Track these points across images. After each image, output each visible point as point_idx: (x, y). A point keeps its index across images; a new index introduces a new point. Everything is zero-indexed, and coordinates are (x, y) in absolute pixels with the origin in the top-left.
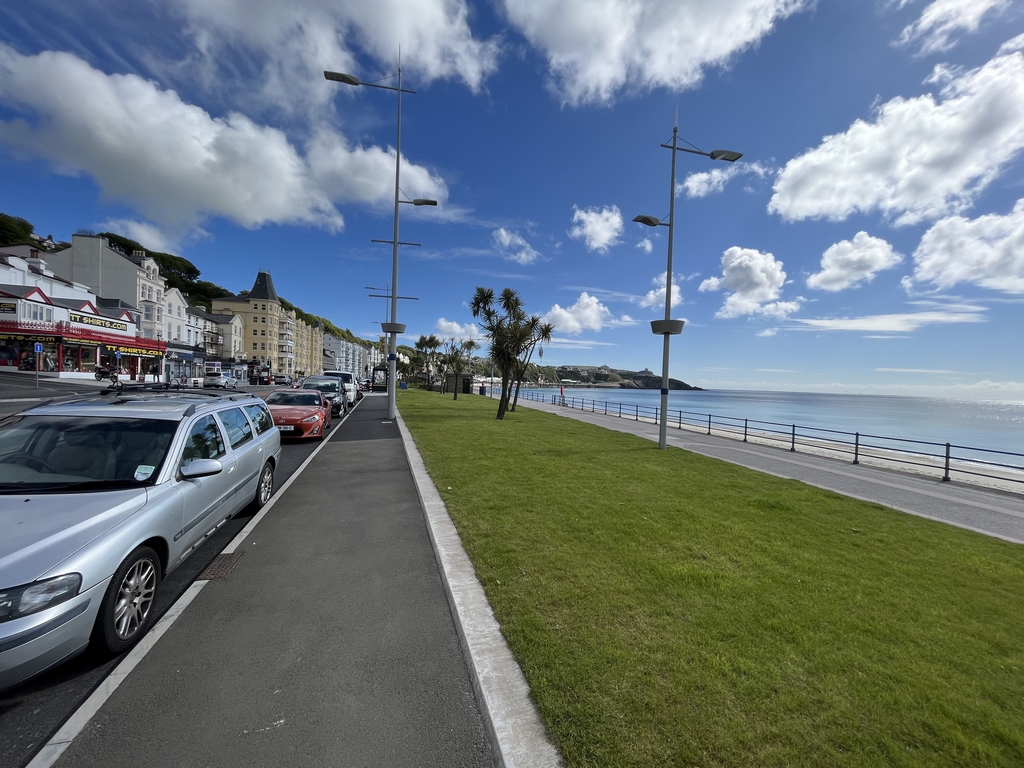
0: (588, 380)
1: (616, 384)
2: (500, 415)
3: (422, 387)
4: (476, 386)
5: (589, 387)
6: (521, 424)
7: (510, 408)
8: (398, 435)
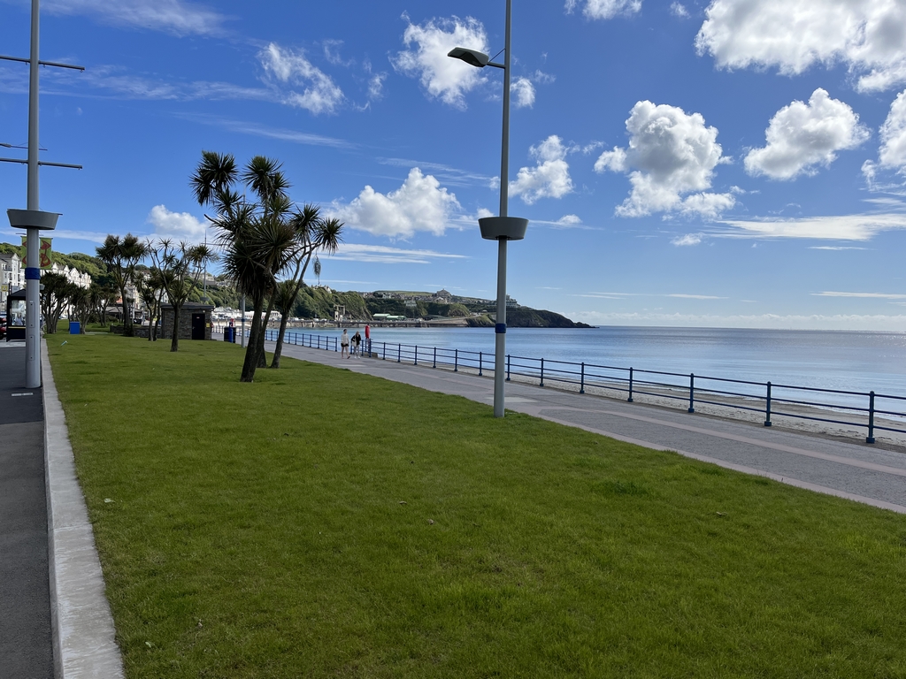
0: (417, 315)
1: (461, 321)
2: (247, 374)
3: (114, 330)
4: (218, 328)
5: (418, 325)
6: (280, 387)
7: (269, 361)
8: (39, 415)
